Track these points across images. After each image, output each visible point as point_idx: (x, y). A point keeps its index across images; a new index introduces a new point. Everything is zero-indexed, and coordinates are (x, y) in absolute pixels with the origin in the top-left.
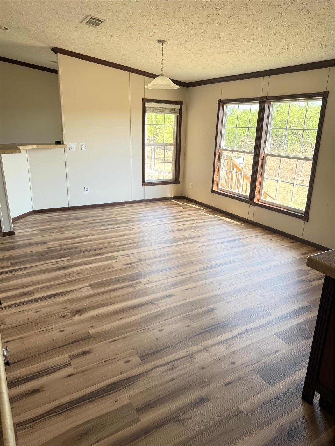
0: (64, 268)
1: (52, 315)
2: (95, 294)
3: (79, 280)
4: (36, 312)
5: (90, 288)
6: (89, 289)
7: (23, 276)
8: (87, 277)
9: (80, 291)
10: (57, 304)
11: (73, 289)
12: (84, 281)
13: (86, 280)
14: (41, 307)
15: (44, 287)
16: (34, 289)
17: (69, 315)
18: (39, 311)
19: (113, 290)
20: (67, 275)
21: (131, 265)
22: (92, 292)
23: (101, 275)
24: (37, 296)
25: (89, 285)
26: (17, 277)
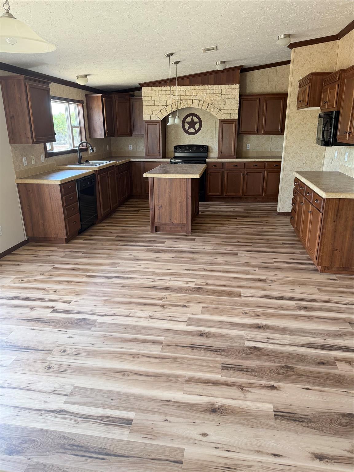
0: (259, 327)
1: (281, 284)
2: (241, 288)
3: (248, 305)
4: (295, 290)
5: (242, 295)
6: (243, 293)
7: (312, 334)
8: (239, 306)
9: (253, 295)
10: (276, 291)
11: (258, 298)
12: (244, 302)
13: (241, 303)
14: (289, 292)
15: (287, 309)
16: (296, 311)
17: (267, 281)
18: (292, 290)
19: (224, 286)
20: (259, 316)
21: (182, 304)
22: (242, 290)
23: (224, 303)
24: (293, 303)
25: (242, 297)
26: (319, 334)
